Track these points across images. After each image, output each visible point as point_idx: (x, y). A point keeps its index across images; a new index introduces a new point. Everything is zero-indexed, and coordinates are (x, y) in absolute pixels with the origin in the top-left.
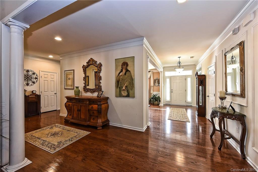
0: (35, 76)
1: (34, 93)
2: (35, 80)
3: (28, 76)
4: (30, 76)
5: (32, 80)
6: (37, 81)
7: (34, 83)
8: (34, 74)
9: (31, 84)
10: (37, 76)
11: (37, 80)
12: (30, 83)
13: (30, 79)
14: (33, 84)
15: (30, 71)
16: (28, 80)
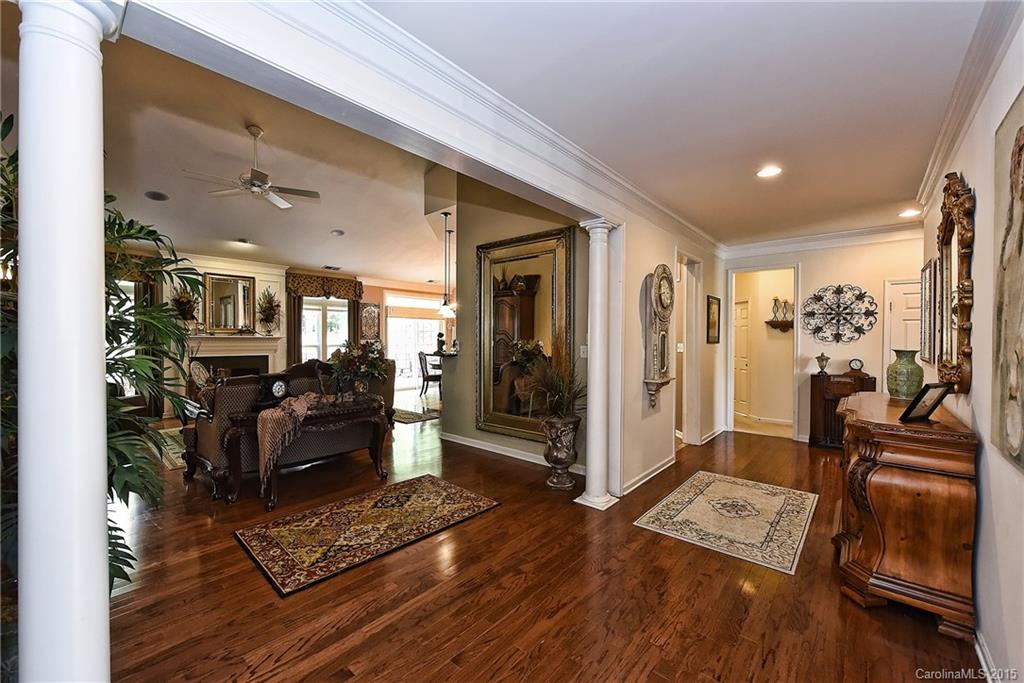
0: (864, 306)
1: (855, 367)
2: (864, 322)
3: (839, 307)
4: (845, 309)
5: (854, 322)
6: (871, 324)
7: (859, 330)
8: (860, 297)
9: (849, 334)
10: (871, 304)
11: (871, 318)
12: (847, 332)
13: (845, 319)
14: (856, 335)
15: (845, 289)
16: (838, 321)
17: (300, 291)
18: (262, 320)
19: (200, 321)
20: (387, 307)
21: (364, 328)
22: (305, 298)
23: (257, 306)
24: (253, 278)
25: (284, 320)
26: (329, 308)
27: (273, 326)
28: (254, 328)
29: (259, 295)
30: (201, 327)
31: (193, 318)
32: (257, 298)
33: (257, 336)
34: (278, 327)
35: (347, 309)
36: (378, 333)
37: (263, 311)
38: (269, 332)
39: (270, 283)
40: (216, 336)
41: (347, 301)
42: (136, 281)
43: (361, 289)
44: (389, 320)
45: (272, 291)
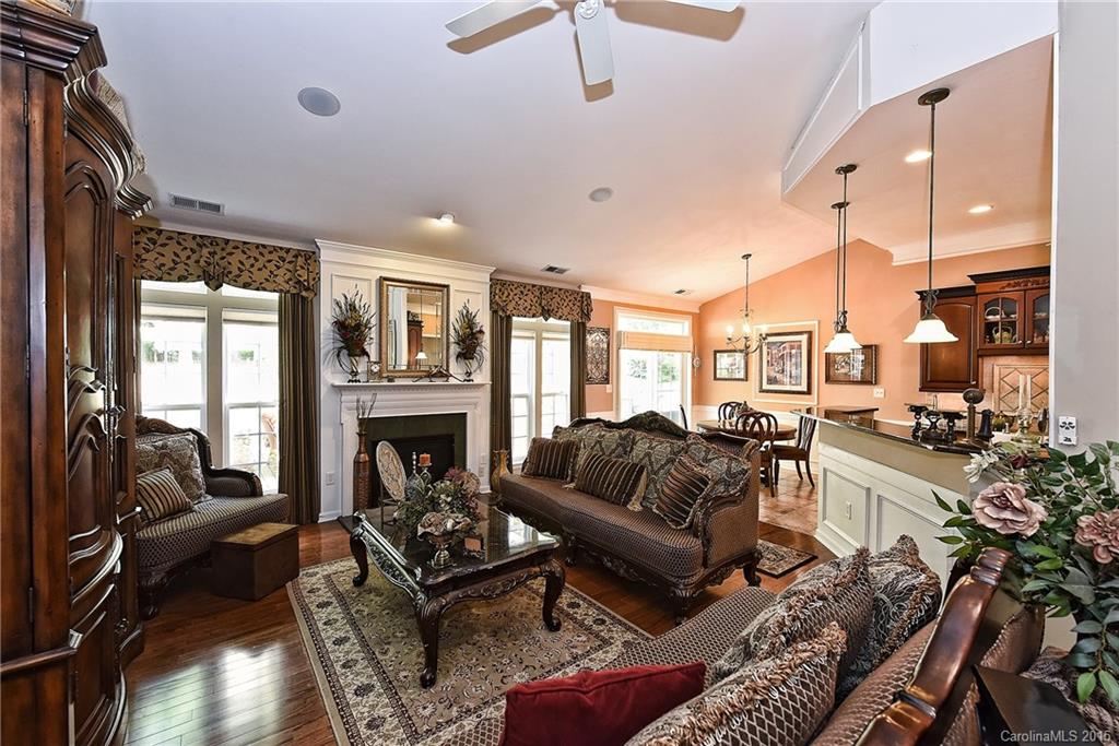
17: (510, 307)
18: (459, 356)
19: (374, 357)
20: (619, 333)
21: (589, 366)
22: (514, 319)
23: (452, 332)
24: (447, 286)
25: (487, 354)
26: (545, 335)
27: (475, 364)
28: (447, 370)
29: (454, 315)
30: (375, 368)
31: (365, 353)
32: (452, 319)
33: (452, 381)
34: (480, 366)
35: (568, 336)
36: (607, 374)
37: (461, 341)
38: (469, 374)
39: (471, 295)
40: (398, 382)
41: (569, 323)
42: (281, 291)
43: (589, 305)
44: (621, 351)
45: (472, 310)
